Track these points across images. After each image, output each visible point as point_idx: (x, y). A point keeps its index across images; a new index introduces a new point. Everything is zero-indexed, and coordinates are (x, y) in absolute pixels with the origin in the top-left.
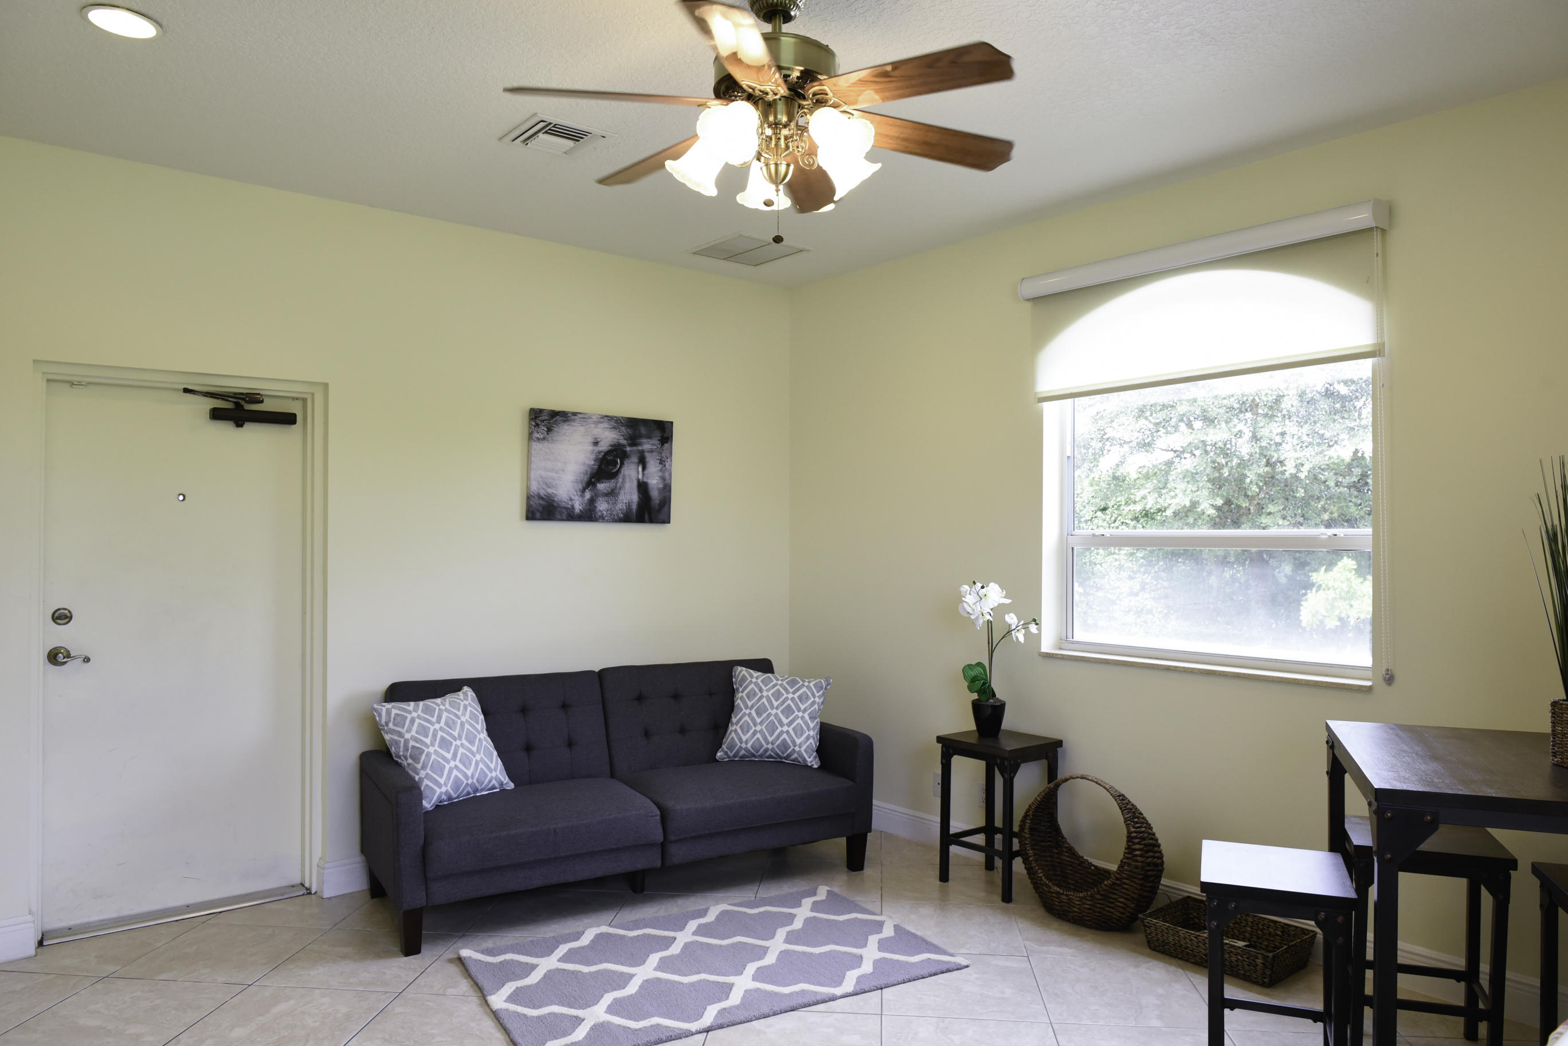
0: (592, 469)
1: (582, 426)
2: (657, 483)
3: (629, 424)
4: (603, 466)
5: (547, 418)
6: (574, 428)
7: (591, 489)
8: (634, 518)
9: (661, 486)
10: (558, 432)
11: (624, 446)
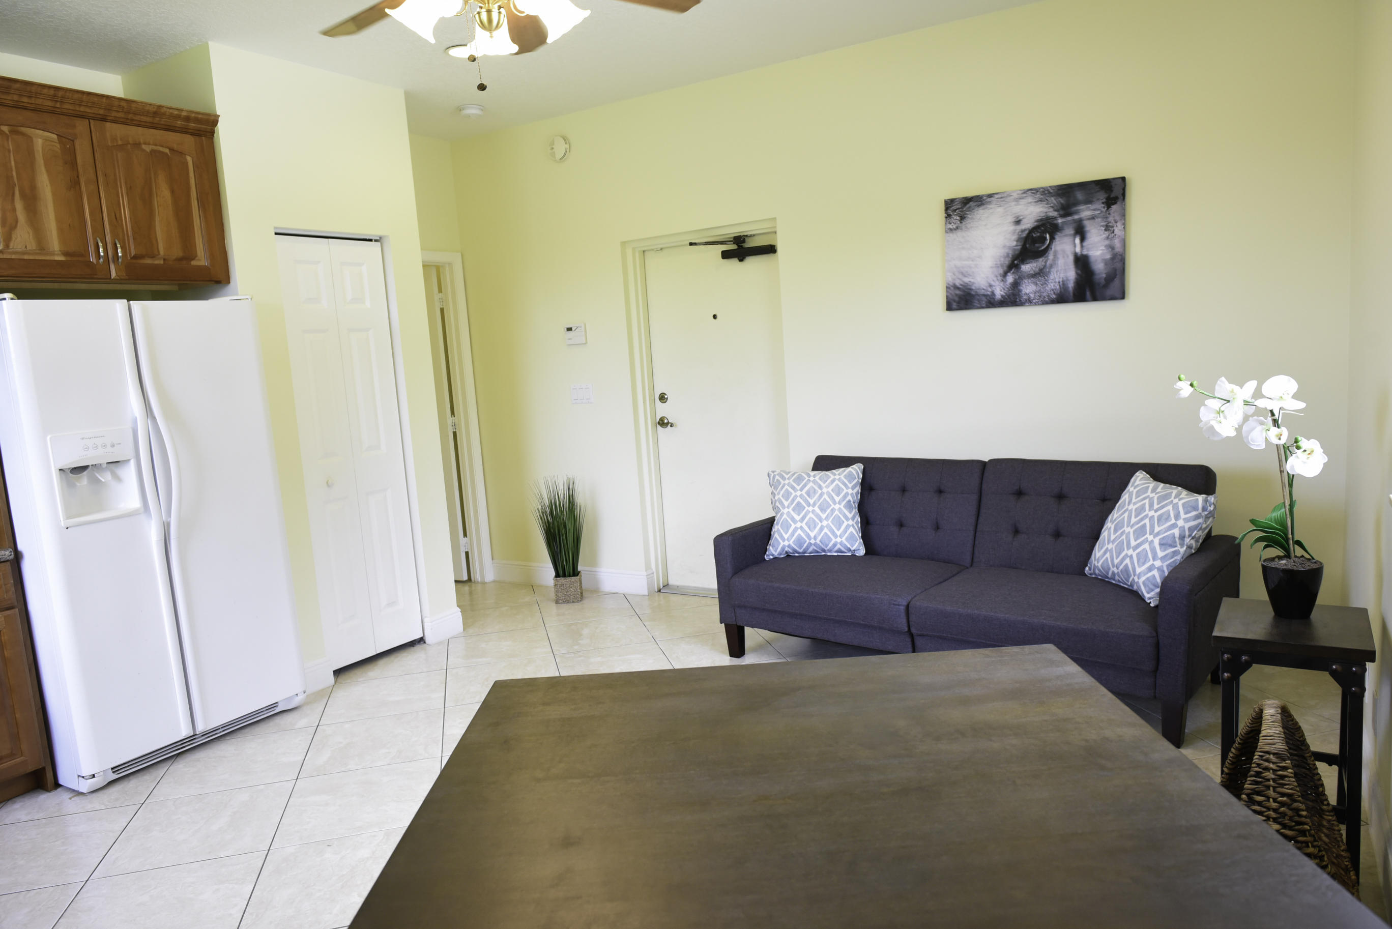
0: (1015, 250)
1: (1000, 206)
2: (1102, 254)
3: (1060, 192)
4: (1027, 246)
5: (960, 207)
6: (991, 211)
7: (1013, 273)
8: (1071, 297)
9: (1108, 256)
10: (972, 219)
11: (1055, 218)
